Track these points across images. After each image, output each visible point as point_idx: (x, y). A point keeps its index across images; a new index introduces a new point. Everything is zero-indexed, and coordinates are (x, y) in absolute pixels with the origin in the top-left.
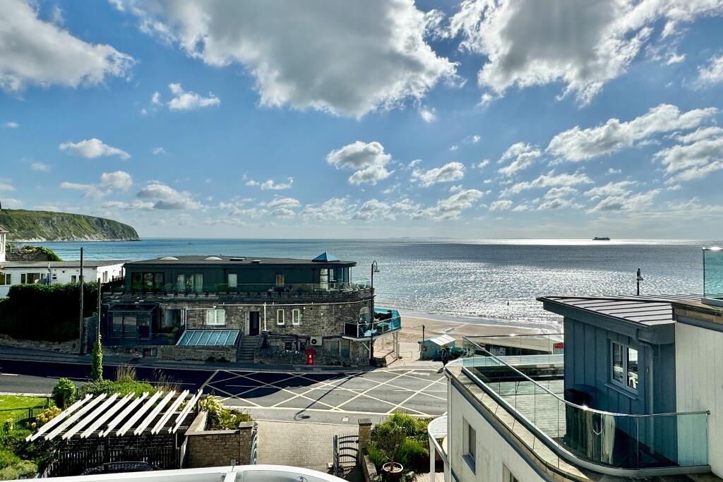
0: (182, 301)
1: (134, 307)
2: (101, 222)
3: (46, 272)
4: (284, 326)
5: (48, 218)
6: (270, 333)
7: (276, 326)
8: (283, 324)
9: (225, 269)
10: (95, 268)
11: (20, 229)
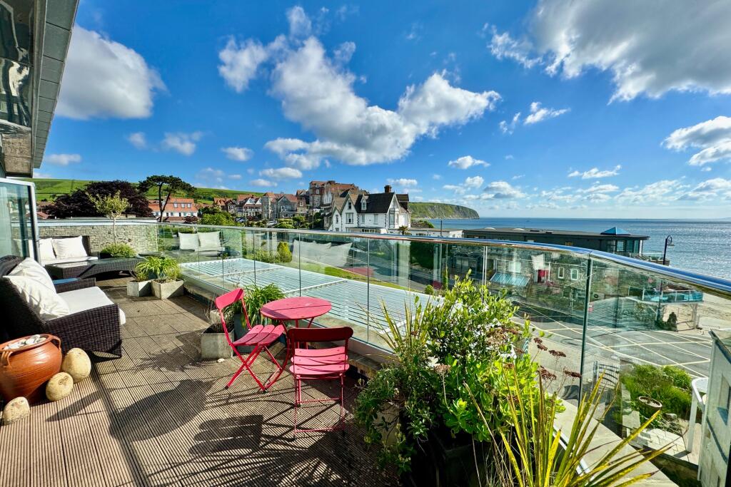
0: (494, 254)
1: (466, 256)
2: (458, 207)
3: (426, 233)
4: (562, 280)
5: (432, 206)
6: (552, 283)
7: (557, 279)
8: (562, 278)
9: (525, 237)
10: (448, 232)
11: (420, 212)
